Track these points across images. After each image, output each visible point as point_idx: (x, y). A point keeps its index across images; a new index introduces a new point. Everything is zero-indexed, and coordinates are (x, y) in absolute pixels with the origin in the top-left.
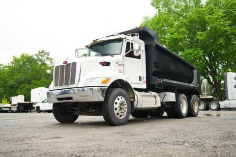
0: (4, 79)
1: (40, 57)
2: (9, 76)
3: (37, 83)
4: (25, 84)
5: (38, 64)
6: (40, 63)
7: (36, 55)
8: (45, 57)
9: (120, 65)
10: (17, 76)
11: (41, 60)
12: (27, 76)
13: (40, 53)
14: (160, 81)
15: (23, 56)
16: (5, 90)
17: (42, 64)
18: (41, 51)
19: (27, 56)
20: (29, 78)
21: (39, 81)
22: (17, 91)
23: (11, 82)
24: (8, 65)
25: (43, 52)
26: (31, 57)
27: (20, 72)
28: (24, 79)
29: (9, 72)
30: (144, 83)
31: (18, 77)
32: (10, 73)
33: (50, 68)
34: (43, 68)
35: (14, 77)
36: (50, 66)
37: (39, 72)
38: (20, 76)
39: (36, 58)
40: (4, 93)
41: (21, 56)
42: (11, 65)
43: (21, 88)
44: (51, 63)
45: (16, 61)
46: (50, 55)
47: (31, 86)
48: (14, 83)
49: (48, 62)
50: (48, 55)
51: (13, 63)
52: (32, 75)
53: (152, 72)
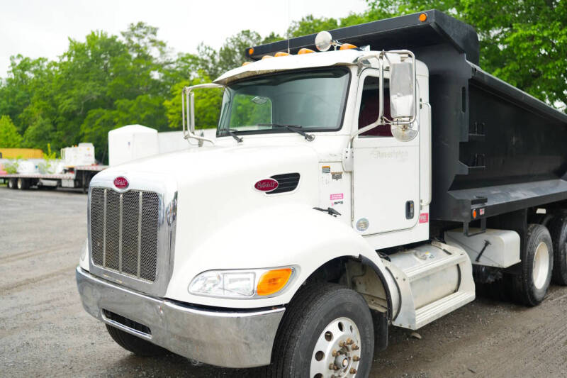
0: (51, 96)
1: (135, 40)
2: (62, 90)
3: (130, 106)
4: (100, 110)
5: (129, 57)
6: (135, 55)
7: (123, 34)
8: (146, 40)
9: (337, 176)
10: (79, 89)
11: (137, 48)
12: (104, 89)
13: (133, 29)
14: (478, 210)
15: (92, 38)
16: (55, 124)
17: (139, 57)
18: (135, 24)
19: (104, 37)
20: (108, 94)
21: (132, 101)
22: (83, 126)
23: (66, 104)
24: (57, 60)
25: (140, 25)
26: (113, 39)
27: (87, 79)
28: (98, 97)
29: (61, 78)
30: (421, 221)
31: (83, 92)
32: (63, 82)
33: (159, 67)
34: (142, 66)
35: (74, 92)
36: (161, 60)
37: (132, 78)
38: (88, 89)
39: (124, 41)
40: (53, 131)
41: (87, 37)
42: (66, 59)
43: (91, 119)
44: (163, 53)
45: (77, 50)
46: (158, 32)
47: (114, 112)
48: (74, 107)
49: (154, 52)
50: (154, 33)
51: (69, 56)
52: (116, 87)
53: (451, 180)
